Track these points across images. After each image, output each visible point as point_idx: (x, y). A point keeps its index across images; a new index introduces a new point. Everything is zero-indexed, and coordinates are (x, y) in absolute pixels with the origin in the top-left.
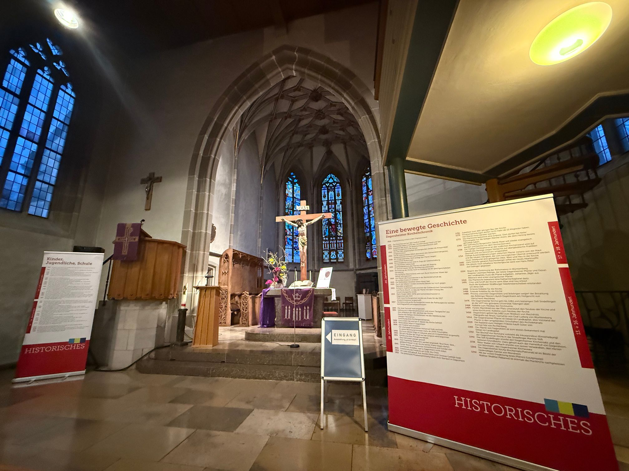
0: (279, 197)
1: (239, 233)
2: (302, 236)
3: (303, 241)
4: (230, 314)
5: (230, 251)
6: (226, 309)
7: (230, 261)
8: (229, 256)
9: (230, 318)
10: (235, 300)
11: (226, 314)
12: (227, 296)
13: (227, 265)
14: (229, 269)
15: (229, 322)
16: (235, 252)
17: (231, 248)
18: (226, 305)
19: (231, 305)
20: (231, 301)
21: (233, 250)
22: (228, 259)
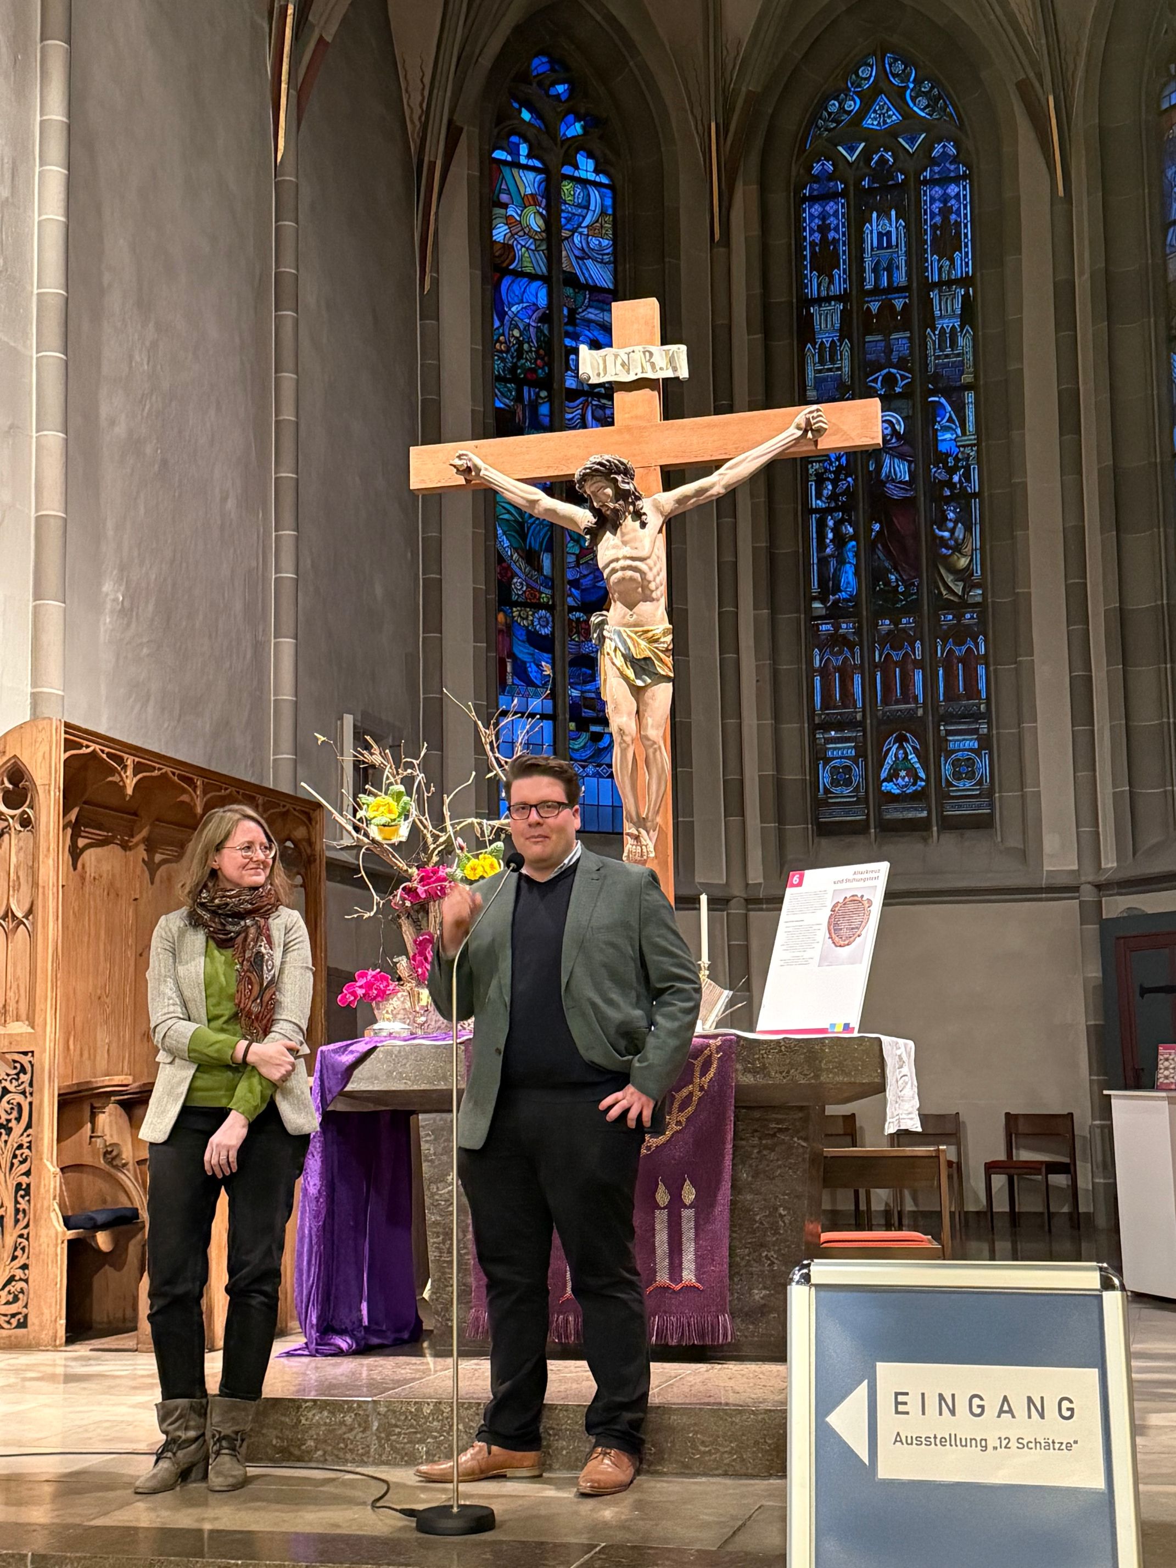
0: (436, 282)
1: (111, 590)
2: (631, 606)
3: (642, 649)
4: (62, 1253)
5: (39, 740)
6: (24, 1211)
7: (43, 819)
8: (37, 783)
9: (58, 1285)
10: (91, 1137)
11: (26, 1255)
12: (31, 1104)
13: (22, 854)
14: (35, 884)
15: (53, 1318)
16: (87, 747)
17: (44, 718)
18: (24, 1180)
19: (66, 1175)
20: (62, 1144)
21: (66, 732)
22: (28, 810)
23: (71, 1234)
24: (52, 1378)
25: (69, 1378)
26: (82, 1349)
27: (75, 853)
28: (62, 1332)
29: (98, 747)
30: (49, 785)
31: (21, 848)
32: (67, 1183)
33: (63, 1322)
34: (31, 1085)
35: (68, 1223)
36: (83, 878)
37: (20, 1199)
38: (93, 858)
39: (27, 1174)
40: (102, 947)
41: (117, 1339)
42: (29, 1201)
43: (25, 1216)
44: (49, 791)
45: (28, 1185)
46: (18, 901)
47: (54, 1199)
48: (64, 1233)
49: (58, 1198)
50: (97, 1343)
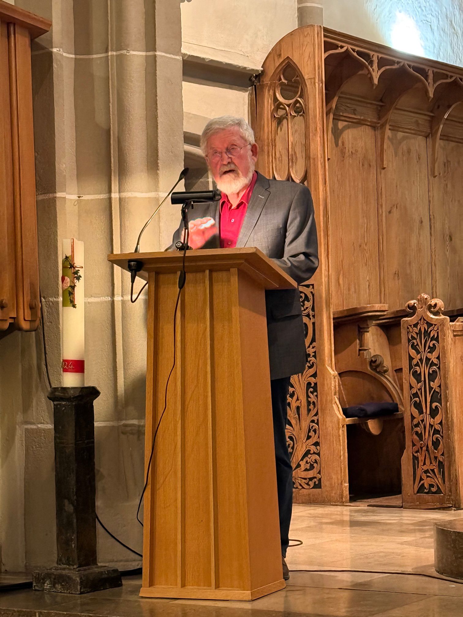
4: (343, 434)
5: (305, 43)
6: (314, 402)
7: (311, 105)
8: (306, 77)
9: (342, 458)
10: (360, 350)
11: (317, 435)
12: (314, 324)
13: (297, 135)
14: (308, 157)
15: (340, 481)
16: (342, 47)
17: (309, 26)
18: (313, 380)
19: (343, 378)
20: (339, 355)
21: (325, 36)
22: (299, 99)
23: (349, 421)
24: (341, 523)
25: (353, 524)
26: (362, 505)
27: (337, 134)
28: (346, 492)
29: (350, 47)
30: (314, 78)
31: (296, 131)
32: (343, 385)
33: (347, 485)
34: (313, 309)
35: (347, 413)
36: (343, 153)
37: (310, 394)
38: (350, 137)
39: (315, 375)
40: (360, 206)
41: (387, 499)
42: (317, 396)
43: (315, 407)
44: (315, 83)
45: (316, 384)
46: (296, 172)
47: (335, 394)
48: (344, 420)
49: (337, 394)
50: (373, 501)
